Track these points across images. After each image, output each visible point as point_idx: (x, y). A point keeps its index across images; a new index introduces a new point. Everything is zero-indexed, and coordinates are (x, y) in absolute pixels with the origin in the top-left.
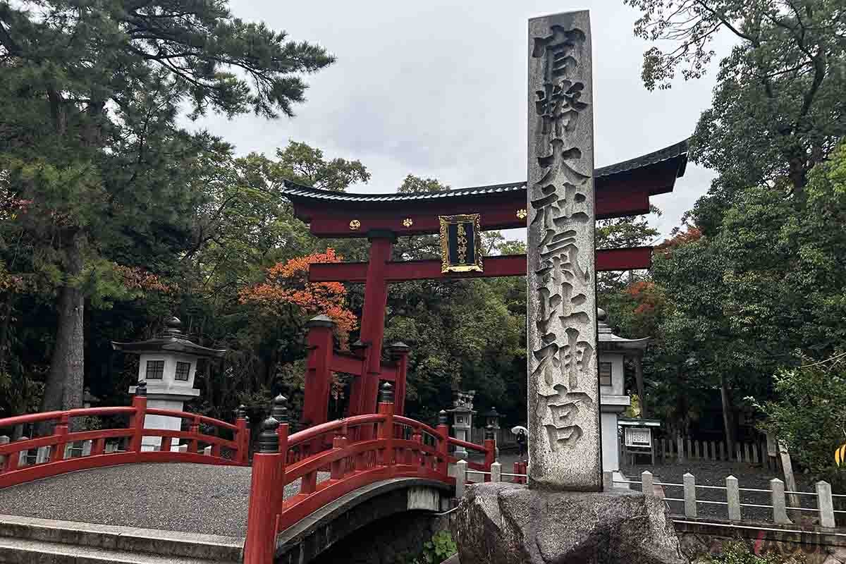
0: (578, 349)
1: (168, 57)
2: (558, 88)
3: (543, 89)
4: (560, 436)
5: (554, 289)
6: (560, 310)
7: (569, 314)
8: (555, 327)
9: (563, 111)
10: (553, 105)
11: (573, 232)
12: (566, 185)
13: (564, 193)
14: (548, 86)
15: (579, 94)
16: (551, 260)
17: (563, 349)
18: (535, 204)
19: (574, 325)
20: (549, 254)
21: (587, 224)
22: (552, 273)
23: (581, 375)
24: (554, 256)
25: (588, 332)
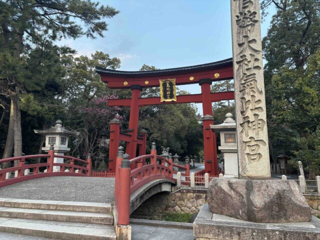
0: (259, 122)
1: (48, 15)
2: (245, 14)
3: (239, 15)
4: (253, 157)
5: (248, 98)
6: (250, 106)
7: (254, 108)
8: (249, 114)
9: (248, 24)
10: (243, 21)
11: (254, 74)
12: (251, 55)
13: (250, 58)
14: (241, 13)
15: (255, 17)
16: (246, 86)
17: (252, 122)
18: (238, 63)
19: (256, 112)
20: (244, 84)
21: (260, 71)
22: (246, 91)
23: (261, 132)
24: (247, 84)
25: (263, 115)
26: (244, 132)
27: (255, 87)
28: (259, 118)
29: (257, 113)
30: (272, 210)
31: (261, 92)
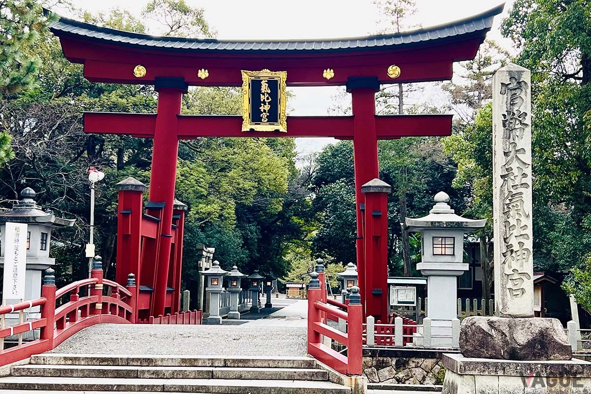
0: (524, 252)
2: (514, 114)
3: (506, 114)
4: (515, 293)
5: (512, 221)
6: (515, 232)
7: (519, 235)
8: (513, 241)
9: (516, 127)
10: (511, 123)
11: (521, 193)
12: (518, 168)
13: (517, 172)
14: (508, 112)
15: (525, 119)
16: (511, 207)
17: (516, 252)
18: (503, 177)
20: (509, 204)
21: (528, 189)
22: (511, 213)
23: (525, 264)
24: (512, 204)
25: (529, 244)
26: (507, 263)
27: (522, 210)
28: (524, 247)
29: (522, 241)
30: (535, 348)
31: (528, 216)
